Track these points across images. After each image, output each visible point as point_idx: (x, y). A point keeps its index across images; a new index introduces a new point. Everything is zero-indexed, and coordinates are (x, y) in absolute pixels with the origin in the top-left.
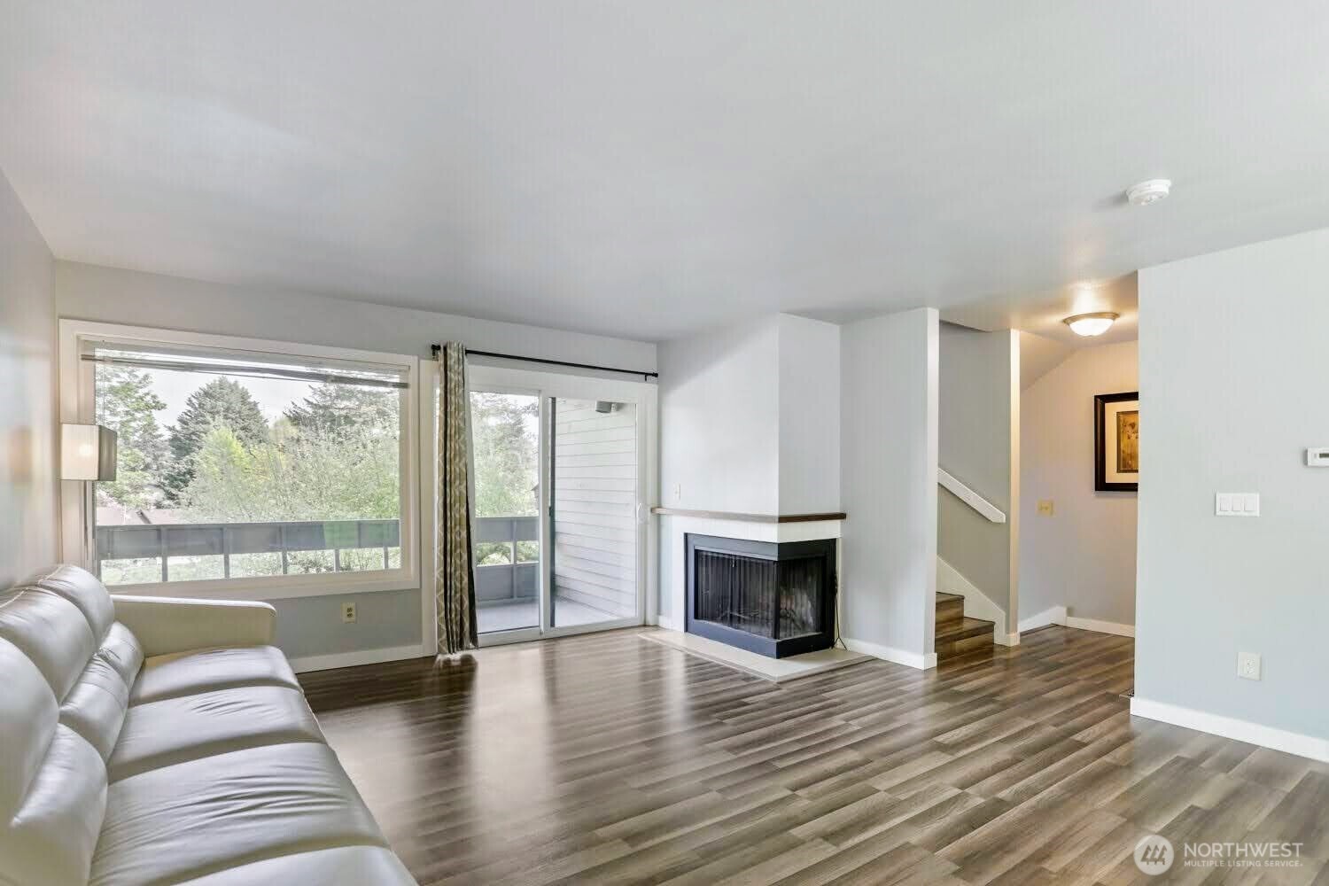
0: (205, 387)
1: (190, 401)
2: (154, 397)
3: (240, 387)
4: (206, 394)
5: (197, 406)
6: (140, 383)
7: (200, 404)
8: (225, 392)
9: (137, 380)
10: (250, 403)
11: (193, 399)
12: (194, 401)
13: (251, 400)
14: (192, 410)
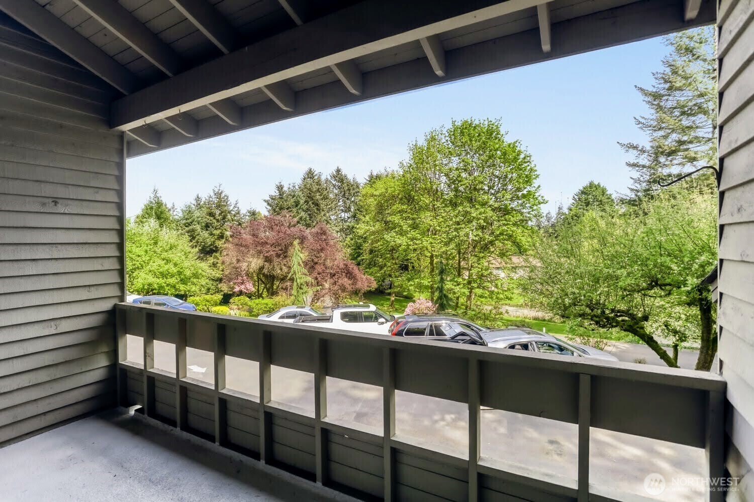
0: (582, 188)
1: (574, 197)
2: (542, 197)
3: (602, 186)
4: (583, 193)
5: (578, 200)
6: (536, 190)
7: (579, 199)
8: (592, 190)
9: (534, 189)
10: (607, 195)
11: (575, 196)
12: (576, 197)
13: (608, 193)
14: (575, 202)
